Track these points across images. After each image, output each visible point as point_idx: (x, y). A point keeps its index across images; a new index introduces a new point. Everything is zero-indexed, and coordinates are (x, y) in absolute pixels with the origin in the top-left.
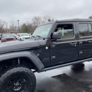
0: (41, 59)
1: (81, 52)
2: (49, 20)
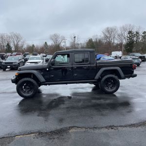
0: (44, 77)
1: (76, 75)
2: (130, 32)
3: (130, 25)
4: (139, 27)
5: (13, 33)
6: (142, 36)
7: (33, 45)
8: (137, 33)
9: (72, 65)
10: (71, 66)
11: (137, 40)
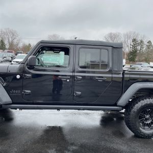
2: (134, 40)
3: (135, 33)
4: (144, 35)
5: (8, 29)
6: (147, 46)
7: (30, 44)
8: (142, 41)
9: (74, 71)
10: (71, 74)
11: (141, 49)
